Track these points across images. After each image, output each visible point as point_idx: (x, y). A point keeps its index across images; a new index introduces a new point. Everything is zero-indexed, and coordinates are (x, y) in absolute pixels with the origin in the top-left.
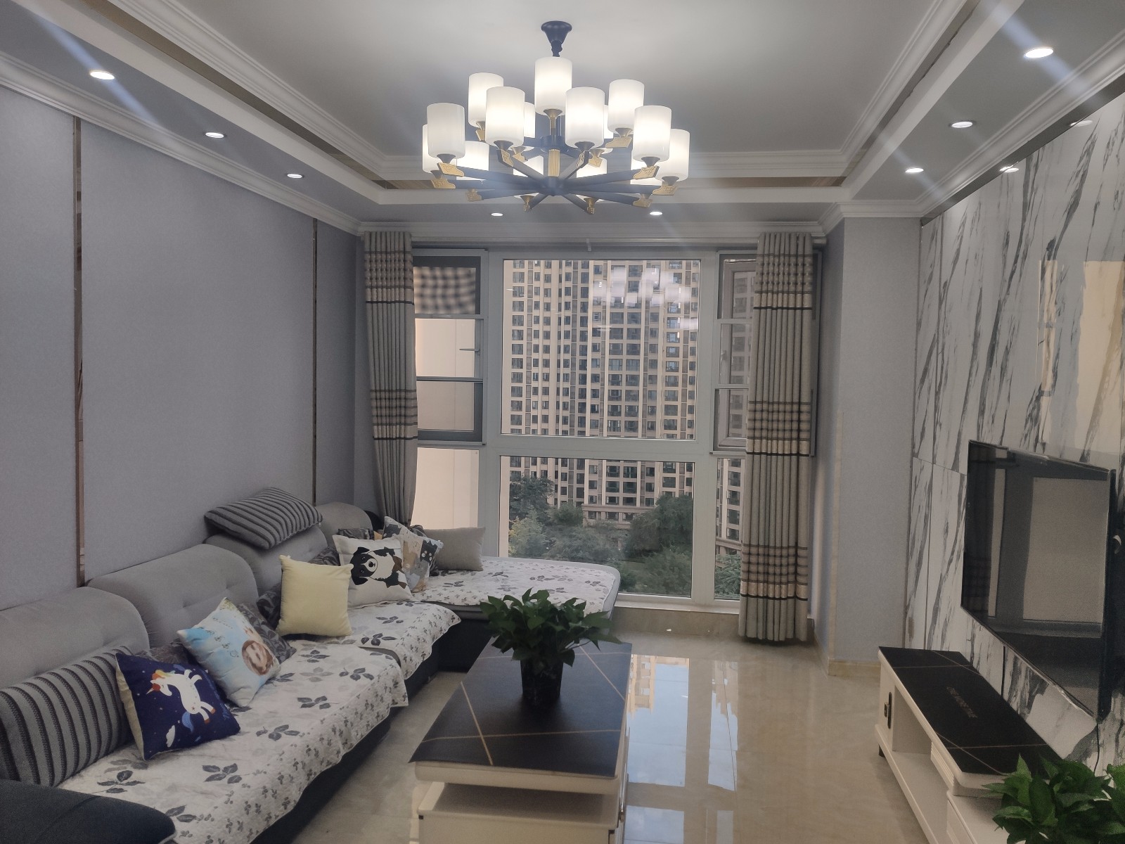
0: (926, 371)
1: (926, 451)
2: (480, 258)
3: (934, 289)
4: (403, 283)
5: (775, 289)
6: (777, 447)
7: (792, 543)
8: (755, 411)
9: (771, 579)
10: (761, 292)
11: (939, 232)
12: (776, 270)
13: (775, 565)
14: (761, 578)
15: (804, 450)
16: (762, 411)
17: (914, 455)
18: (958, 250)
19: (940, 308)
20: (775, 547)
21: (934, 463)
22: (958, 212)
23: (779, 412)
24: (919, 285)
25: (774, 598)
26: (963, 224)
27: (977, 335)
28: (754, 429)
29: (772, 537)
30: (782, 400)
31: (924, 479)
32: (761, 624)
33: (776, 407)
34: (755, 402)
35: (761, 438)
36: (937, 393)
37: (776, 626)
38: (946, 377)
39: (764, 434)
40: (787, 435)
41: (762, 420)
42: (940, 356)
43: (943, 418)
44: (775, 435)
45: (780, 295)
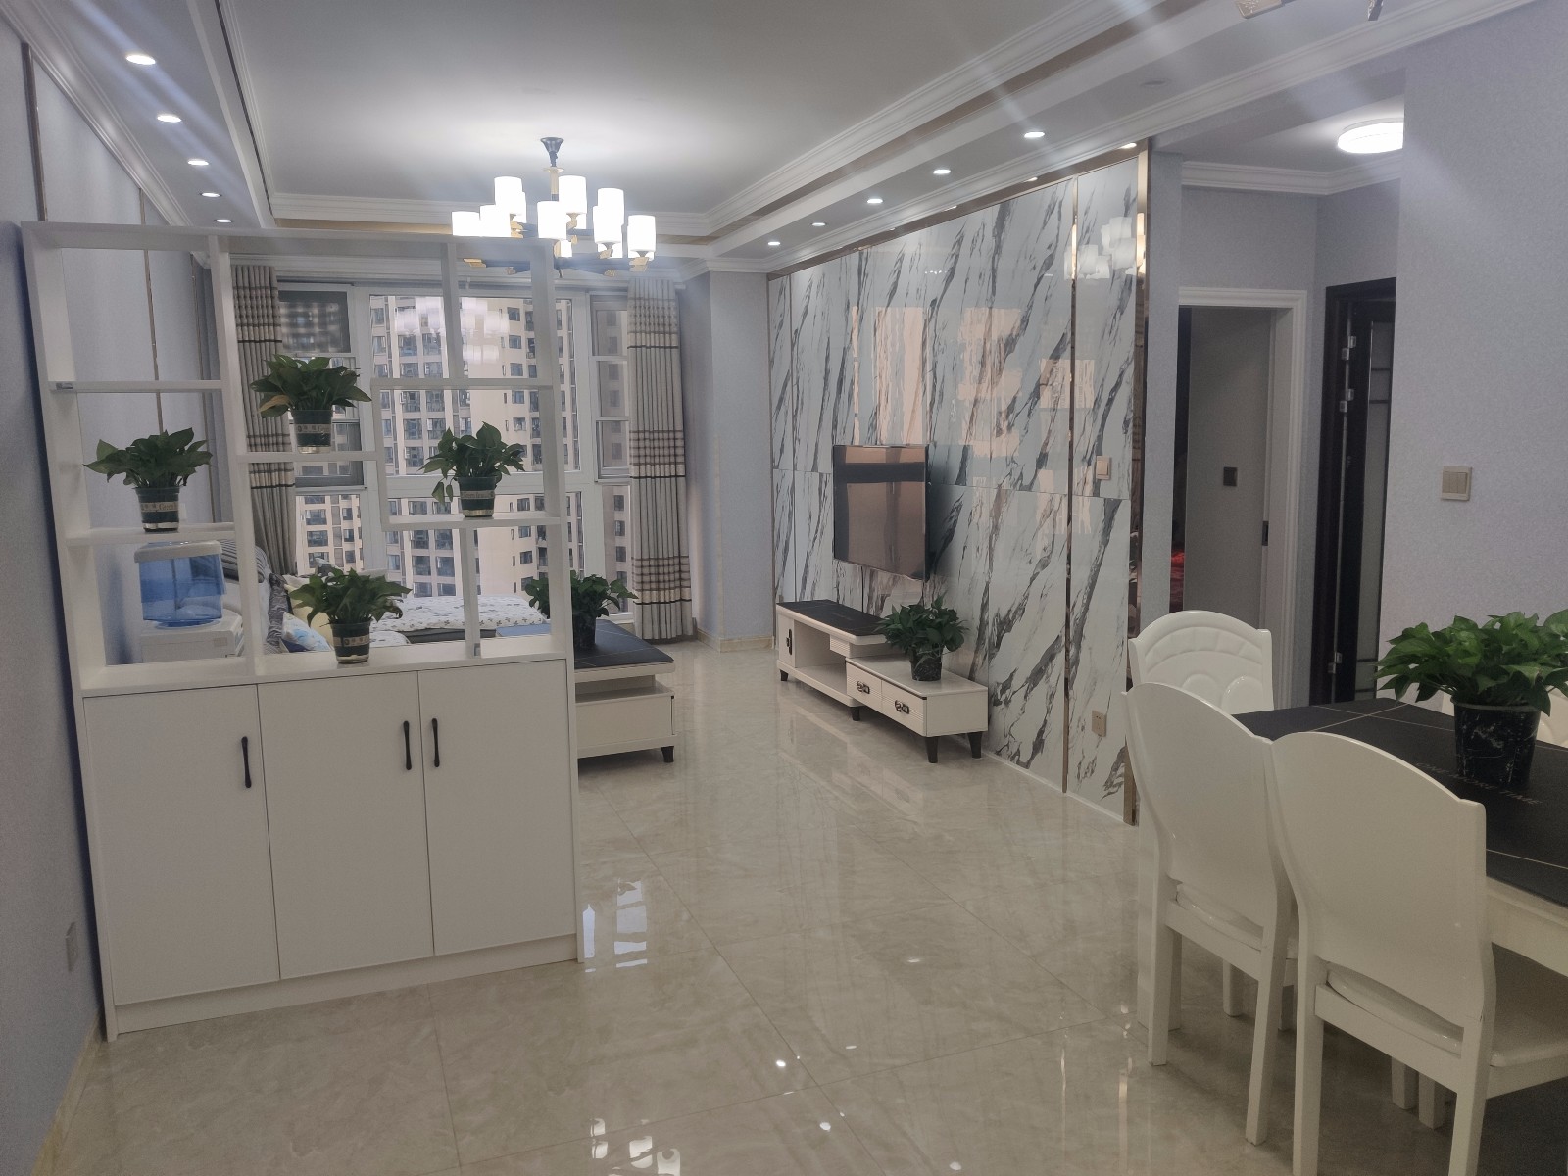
0: (781, 400)
1: (786, 462)
2: (345, 293)
3: (785, 334)
4: (272, 321)
5: (648, 330)
6: (660, 470)
7: (676, 554)
8: (639, 440)
9: (662, 586)
10: (636, 332)
11: (788, 287)
12: (647, 312)
13: (664, 574)
14: (653, 586)
15: (681, 472)
16: (645, 439)
17: (774, 467)
18: (807, 307)
19: (792, 349)
20: (663, 559)
21: (794, 469)
22: (804, 277)
23: (658, 439)
24: (769, 329)
25: (665, 602)
26: (810, 287)
27: (827, 372)
28: (639, 456)
29: (660, 549)
30: (660, 429)
31: (787, 483)
32: (656, 626)
33: (656, 435)
34: (638, 432)
35: (646, 464)
36: (794, 417)
37: (669, 626)
38: (802, 403)
39: (648, 459)
40: (667, 460)
41: (645, 447)
42: (795, 388)
43: (801, 435)
44: (657, 460)
45: (652, 335)
